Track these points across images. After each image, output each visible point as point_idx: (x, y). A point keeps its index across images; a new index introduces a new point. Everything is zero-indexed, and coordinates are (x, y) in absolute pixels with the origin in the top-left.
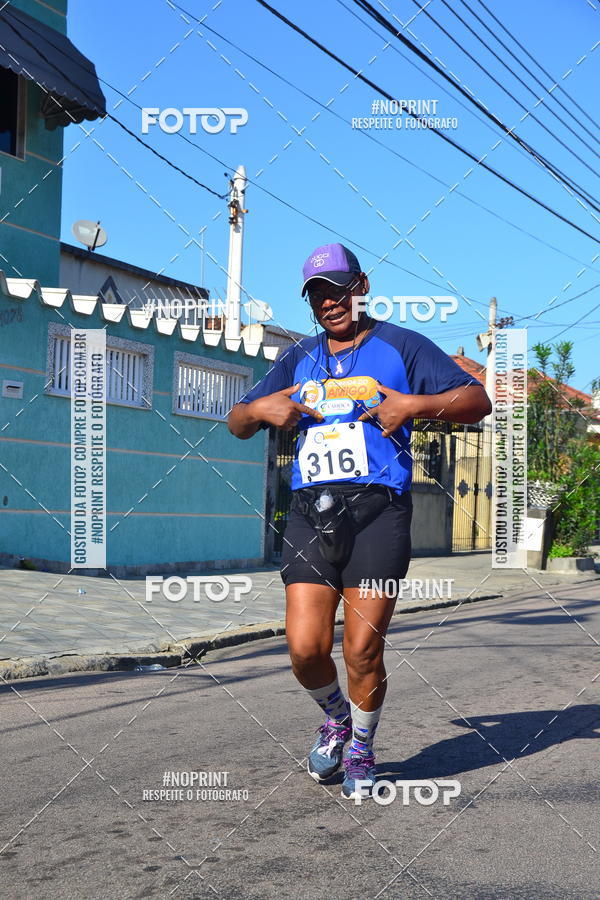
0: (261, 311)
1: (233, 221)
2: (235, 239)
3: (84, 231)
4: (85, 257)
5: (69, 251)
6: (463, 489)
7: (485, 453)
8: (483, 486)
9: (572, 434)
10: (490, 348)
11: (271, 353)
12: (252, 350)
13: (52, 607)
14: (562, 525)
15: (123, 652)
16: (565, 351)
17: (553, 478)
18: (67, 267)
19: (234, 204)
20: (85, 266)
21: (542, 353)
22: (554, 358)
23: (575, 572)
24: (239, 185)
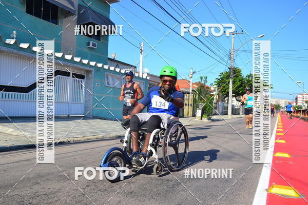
0: (146, 70)
1: (141, 52)
2: (141, 56)
3: (113, 55)
4: (113, 60)
5: (109, 59)
6: (186, 105)
7: (190, 98)
8: (190, 104)
9: (207, 94)
10: (191, 77)
11: (148, 78)
12: (144, 77)
13: (105, 126)
14: (205, 111)
15: (119, 135)
16: (206, 78)
17: (203, 102)
18: (109, 62)
19: (141, 49)
20: (113, 62)
21: (201, 78)
22: (204, 79)
23: (207, 120)
24: (142, 46)
